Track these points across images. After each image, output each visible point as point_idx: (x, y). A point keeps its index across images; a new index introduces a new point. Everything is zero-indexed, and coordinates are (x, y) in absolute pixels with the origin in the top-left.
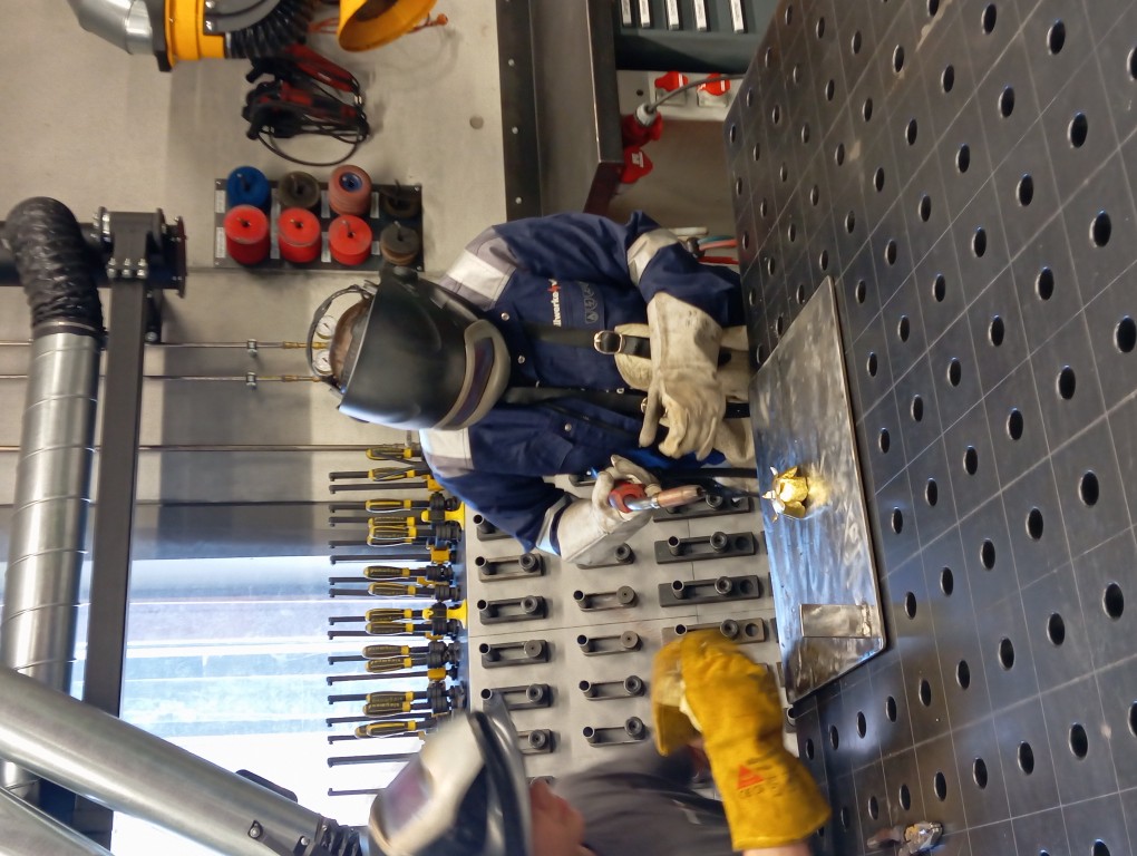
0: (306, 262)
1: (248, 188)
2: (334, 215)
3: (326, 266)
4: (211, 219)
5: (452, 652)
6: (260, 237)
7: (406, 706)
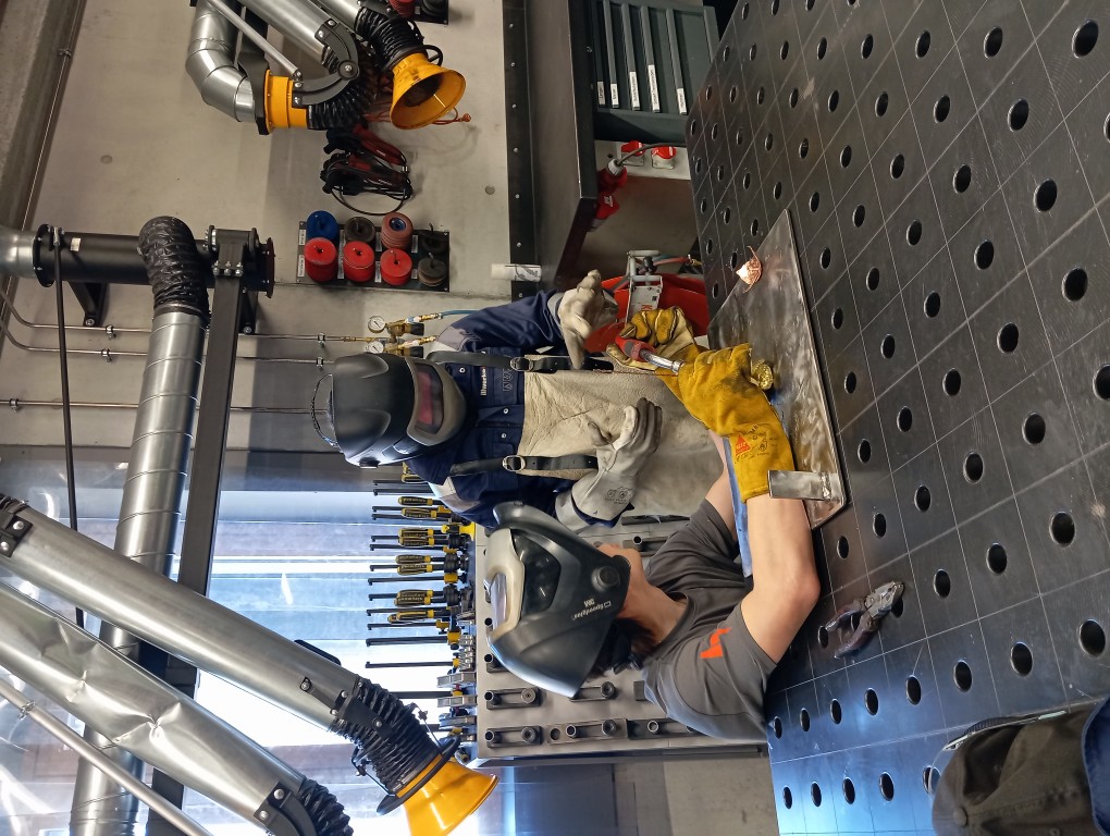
0: (363, 282)
1: (323, 227)
2: (385, 249)
3: (378, 285)
4: (296, 249)
5: (463, 561)
6: (331, 261)
7: (427, 600)
